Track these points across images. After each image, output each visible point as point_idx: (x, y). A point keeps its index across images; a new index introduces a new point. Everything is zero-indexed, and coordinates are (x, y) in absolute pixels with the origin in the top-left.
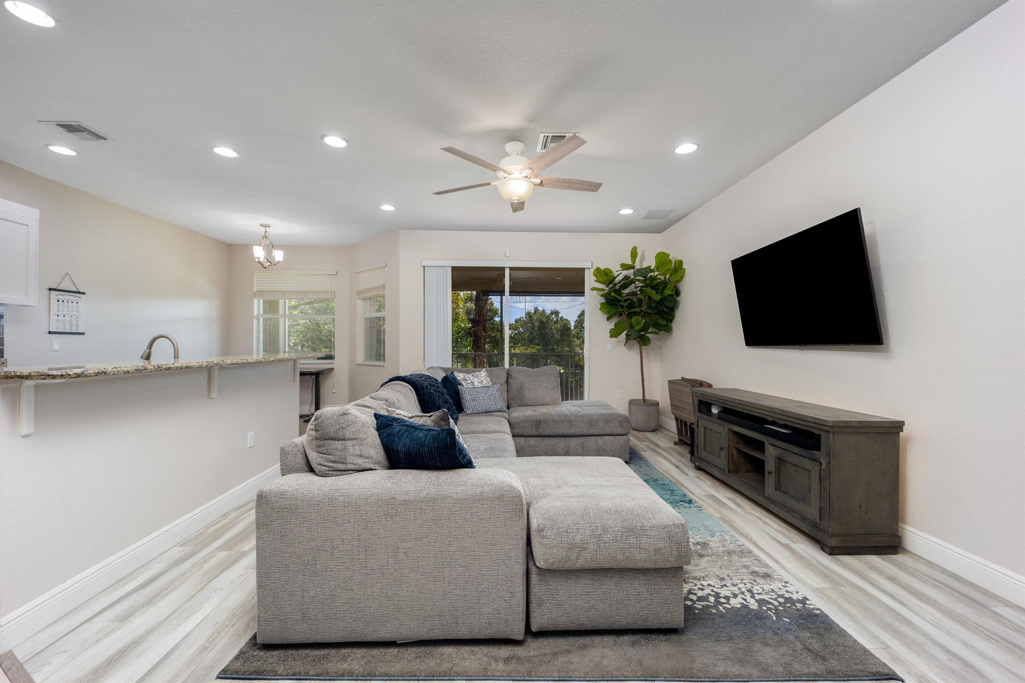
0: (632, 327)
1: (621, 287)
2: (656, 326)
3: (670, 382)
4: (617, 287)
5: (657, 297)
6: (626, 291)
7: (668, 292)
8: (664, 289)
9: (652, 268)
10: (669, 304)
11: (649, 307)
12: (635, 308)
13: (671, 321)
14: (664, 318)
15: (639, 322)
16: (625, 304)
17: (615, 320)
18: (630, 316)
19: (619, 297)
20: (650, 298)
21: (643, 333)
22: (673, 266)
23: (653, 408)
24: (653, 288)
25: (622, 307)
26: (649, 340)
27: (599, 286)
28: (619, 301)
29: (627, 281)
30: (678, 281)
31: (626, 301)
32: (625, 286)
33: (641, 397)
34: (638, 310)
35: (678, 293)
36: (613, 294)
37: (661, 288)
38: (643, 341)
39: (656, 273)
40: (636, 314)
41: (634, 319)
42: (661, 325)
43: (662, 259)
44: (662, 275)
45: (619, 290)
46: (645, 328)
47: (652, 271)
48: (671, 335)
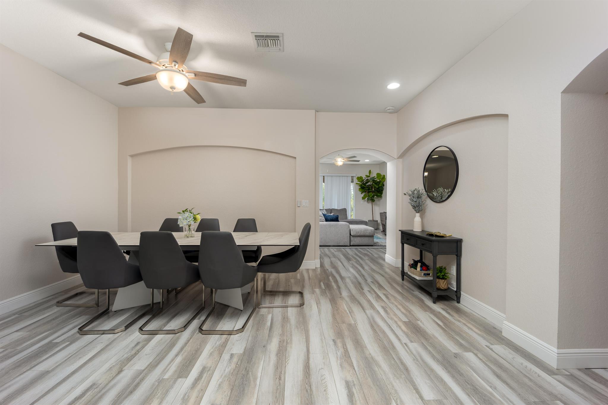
0: (369, 196)
1: (366, 183)
2: (377, 196)
3: (380, 213)
4: (364, 183)
5: (377, 187)
6: (367, 184)
7: (380, 185)
8: (379, 184)
9: (375, 177)
10: (381, 189)
11: (375, 190)
12: (370, 190)
13: (382, 194)
14: (379, 193)
15: (371, 194)
16: (367, 189)
17: (364, 194)
18: (369, 192)
19: (365, 186)
20: (375, 187)
21: (373, 198)
22: (382, 177)
23: (376, 222)
24: (375, 184)
25: (366, 190)
26: (375, 200)
27: (358, 182)
28: (365, 188)
29: (368, 181)
30: (384, 182)
31: (367, 187)
32: (367, 183)
33: (372, 219)
34: (371, 190)
35: (383, 185)
36: (363, 185)
37: (378, 184)
38: (373, 200)
39: (377, 179)
40: (370, 192)
41: (370, 194)
42: (378, 195)
43: (379, 175)
44: (379, 180)
45: (365, 184)
46: (373, 196)
47: (375, 178)
48: (382, 198)
